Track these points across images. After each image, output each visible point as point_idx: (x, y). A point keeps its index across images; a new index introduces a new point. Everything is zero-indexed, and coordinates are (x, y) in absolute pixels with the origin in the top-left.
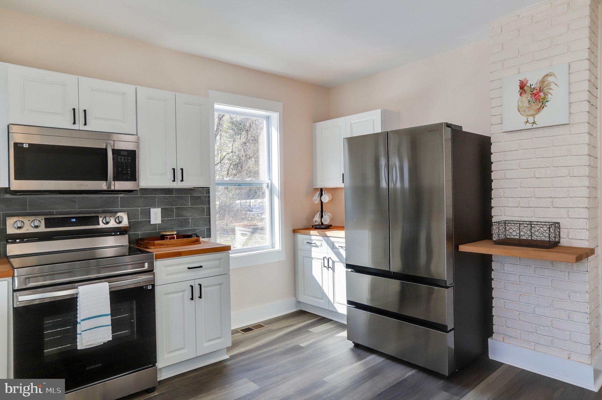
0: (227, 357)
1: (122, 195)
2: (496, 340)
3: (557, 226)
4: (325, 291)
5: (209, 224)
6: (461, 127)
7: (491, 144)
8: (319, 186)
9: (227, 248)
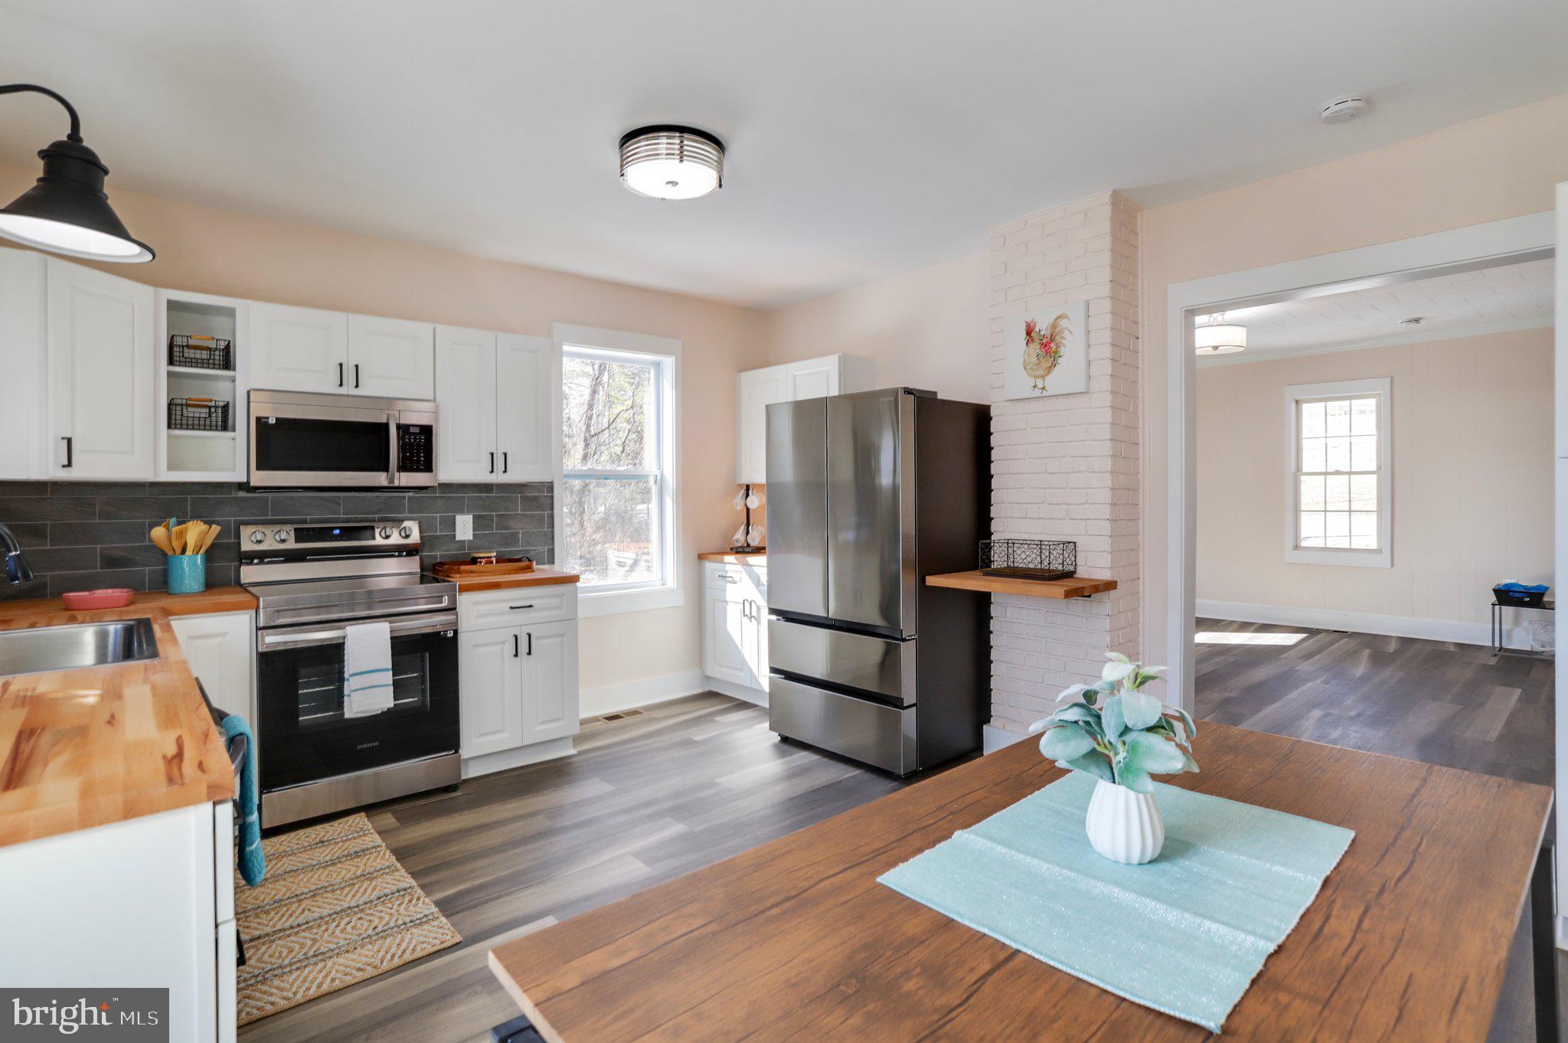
0: (572, 751)
1: (411, 494)
2: (995, 727)
3: (1071, 546)
4: (746, 657)
5: (551, 542)
6: (935, 393)
7: (991, 419)
8: (745, 480)
9: (573, 579)
